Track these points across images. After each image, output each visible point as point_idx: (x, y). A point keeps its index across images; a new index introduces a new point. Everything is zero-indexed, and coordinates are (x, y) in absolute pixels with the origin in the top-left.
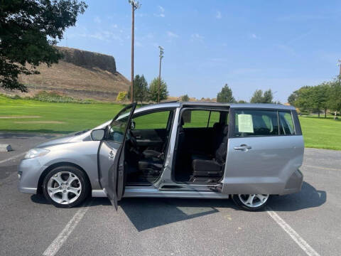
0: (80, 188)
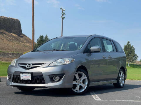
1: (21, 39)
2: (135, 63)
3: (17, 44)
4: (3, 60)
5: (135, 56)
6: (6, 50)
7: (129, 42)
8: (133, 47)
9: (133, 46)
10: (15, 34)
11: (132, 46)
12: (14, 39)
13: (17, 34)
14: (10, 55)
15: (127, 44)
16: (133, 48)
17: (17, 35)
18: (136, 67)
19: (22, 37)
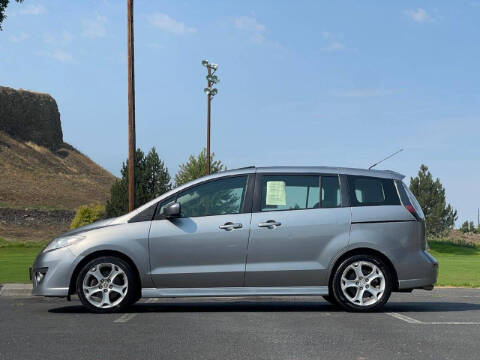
0: (126, 285)
1: (62, 161)
2: (446, 239)
3: (48, 177)
4: (6, 235)
5: (445, 213)
6: (13, 199)
7: (424, 168)
8: (438, 184)
9: (438, 181)
10: (39, 145)
11: (434, 180)
12: (36, 161)
13: (46, 146)
14: (29, 219)
15: (420, 174)
16: (440, 186)
17: (46, 150)
18: (451, 252)
19: (64, 155)
